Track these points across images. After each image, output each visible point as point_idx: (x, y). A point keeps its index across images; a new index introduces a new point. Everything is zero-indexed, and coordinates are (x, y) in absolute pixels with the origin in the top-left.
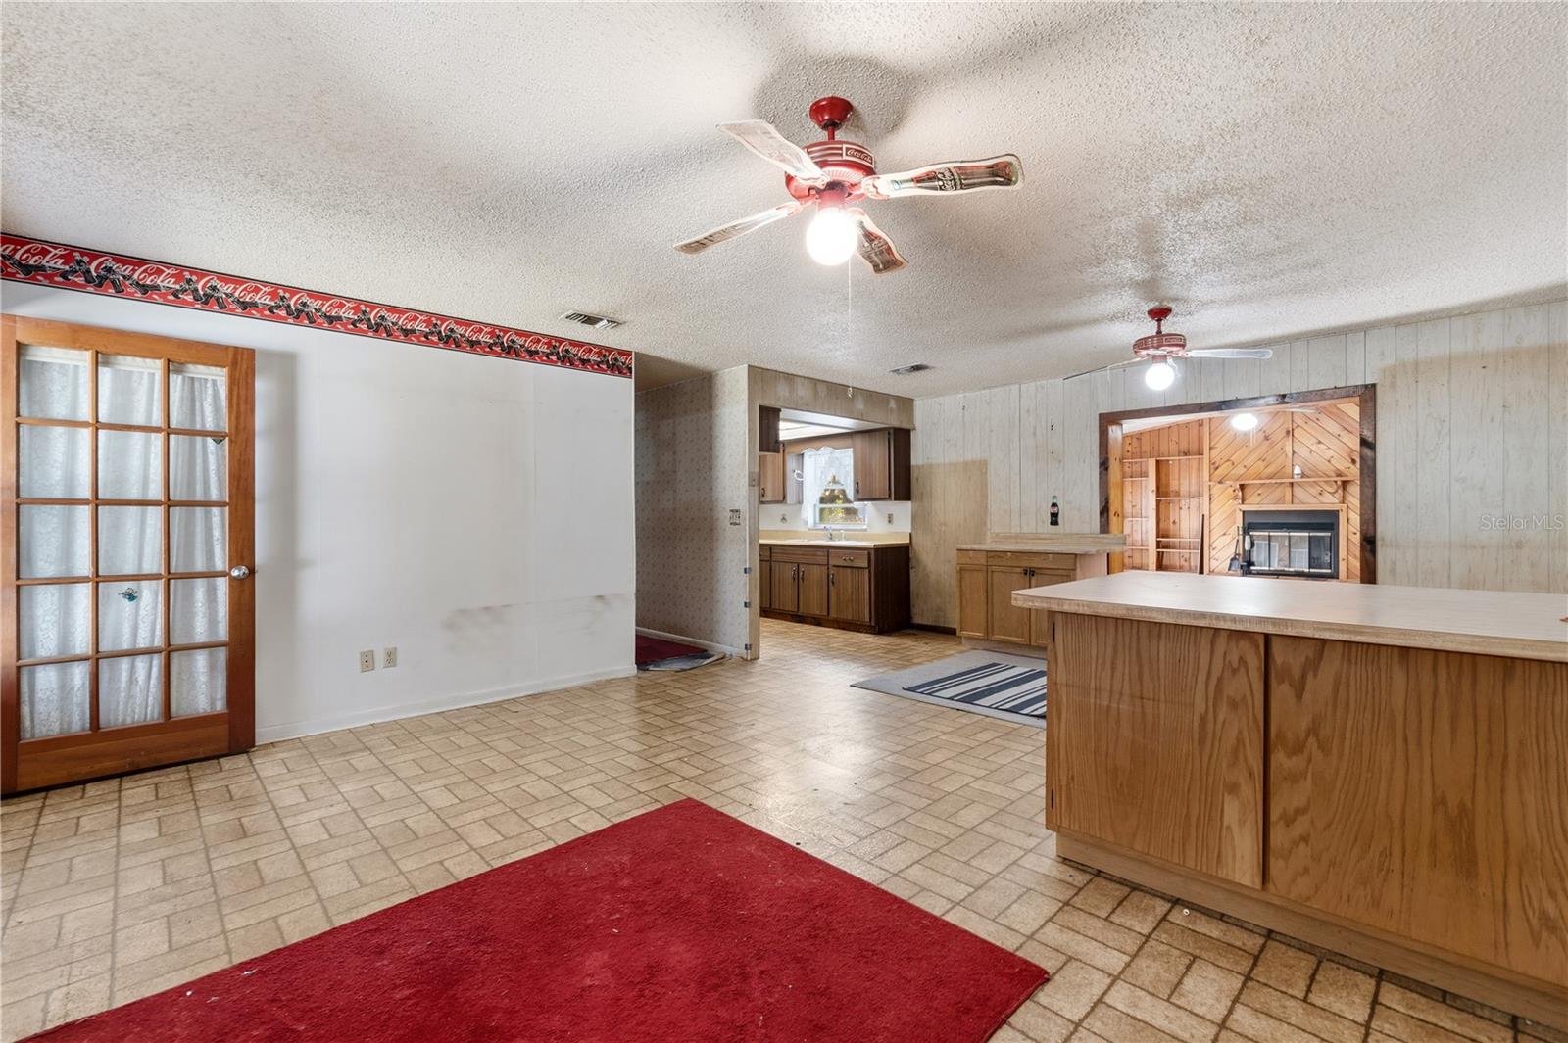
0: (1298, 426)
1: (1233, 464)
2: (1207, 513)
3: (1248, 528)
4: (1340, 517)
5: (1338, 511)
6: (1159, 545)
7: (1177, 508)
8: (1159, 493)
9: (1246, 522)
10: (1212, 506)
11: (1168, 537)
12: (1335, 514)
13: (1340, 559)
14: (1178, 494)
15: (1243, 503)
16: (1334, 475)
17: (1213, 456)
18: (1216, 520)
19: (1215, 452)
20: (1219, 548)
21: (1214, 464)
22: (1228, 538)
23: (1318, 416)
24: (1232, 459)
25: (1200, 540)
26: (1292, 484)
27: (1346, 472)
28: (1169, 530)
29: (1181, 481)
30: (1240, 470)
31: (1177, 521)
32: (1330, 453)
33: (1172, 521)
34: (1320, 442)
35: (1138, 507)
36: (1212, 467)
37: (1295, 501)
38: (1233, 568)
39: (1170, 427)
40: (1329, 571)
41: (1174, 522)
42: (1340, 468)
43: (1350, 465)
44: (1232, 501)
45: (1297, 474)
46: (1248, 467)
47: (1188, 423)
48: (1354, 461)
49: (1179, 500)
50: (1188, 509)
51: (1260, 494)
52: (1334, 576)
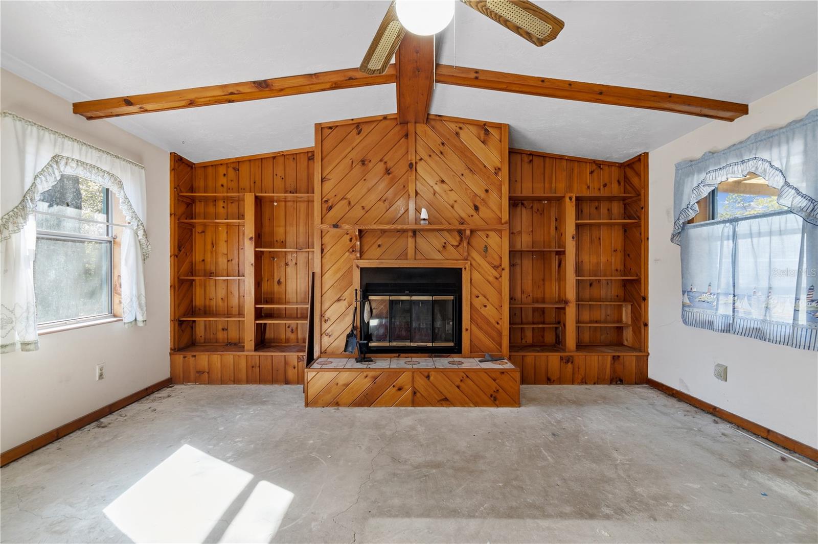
0: (421, 159)
1: (349, 203)
2: (317, 270)
3: (367, 290)
4: (464, 275)
5: (461, 269)
6: (259, 314)
7: (283, 264)
8: (259, 239)
9: (365, 281)
10: (324, 260)
11: (272, 302)
12: (458, 273)
13: (464, 330)
14: (283, 244)
15: (361, 258)
16: (457, 223)
17: (325, 191)
18: (329, 279)
19: (328, 185)
20: (332, 320)
21: (326, 201)
22: (343, 305)
23: (441, 148)
24: (348, 196)
25: (309, 306)
26: (414, 232)
27: (468, 219)
28: (272, 293)
29: (288, 228)
30: (357, 212)
31: (282, 280)
32: (453, 196)
33: (276, 280)
34: (443, 182)
35: (235, 262)
36: (325, 206)
37: (419, 256)
38: (350, 349)
39: (274, 158)
40: (452, 344)
41: (279, 282)
42: (463, 215)
43: (473, 212)
44: (347, 254)
45: (424, 219)
46: (367, 208)
47: (296, 154)
48: (476, 208)
49: (285, 252)
50: (296, 264)
51: (379, 246)
52: (457, 349)
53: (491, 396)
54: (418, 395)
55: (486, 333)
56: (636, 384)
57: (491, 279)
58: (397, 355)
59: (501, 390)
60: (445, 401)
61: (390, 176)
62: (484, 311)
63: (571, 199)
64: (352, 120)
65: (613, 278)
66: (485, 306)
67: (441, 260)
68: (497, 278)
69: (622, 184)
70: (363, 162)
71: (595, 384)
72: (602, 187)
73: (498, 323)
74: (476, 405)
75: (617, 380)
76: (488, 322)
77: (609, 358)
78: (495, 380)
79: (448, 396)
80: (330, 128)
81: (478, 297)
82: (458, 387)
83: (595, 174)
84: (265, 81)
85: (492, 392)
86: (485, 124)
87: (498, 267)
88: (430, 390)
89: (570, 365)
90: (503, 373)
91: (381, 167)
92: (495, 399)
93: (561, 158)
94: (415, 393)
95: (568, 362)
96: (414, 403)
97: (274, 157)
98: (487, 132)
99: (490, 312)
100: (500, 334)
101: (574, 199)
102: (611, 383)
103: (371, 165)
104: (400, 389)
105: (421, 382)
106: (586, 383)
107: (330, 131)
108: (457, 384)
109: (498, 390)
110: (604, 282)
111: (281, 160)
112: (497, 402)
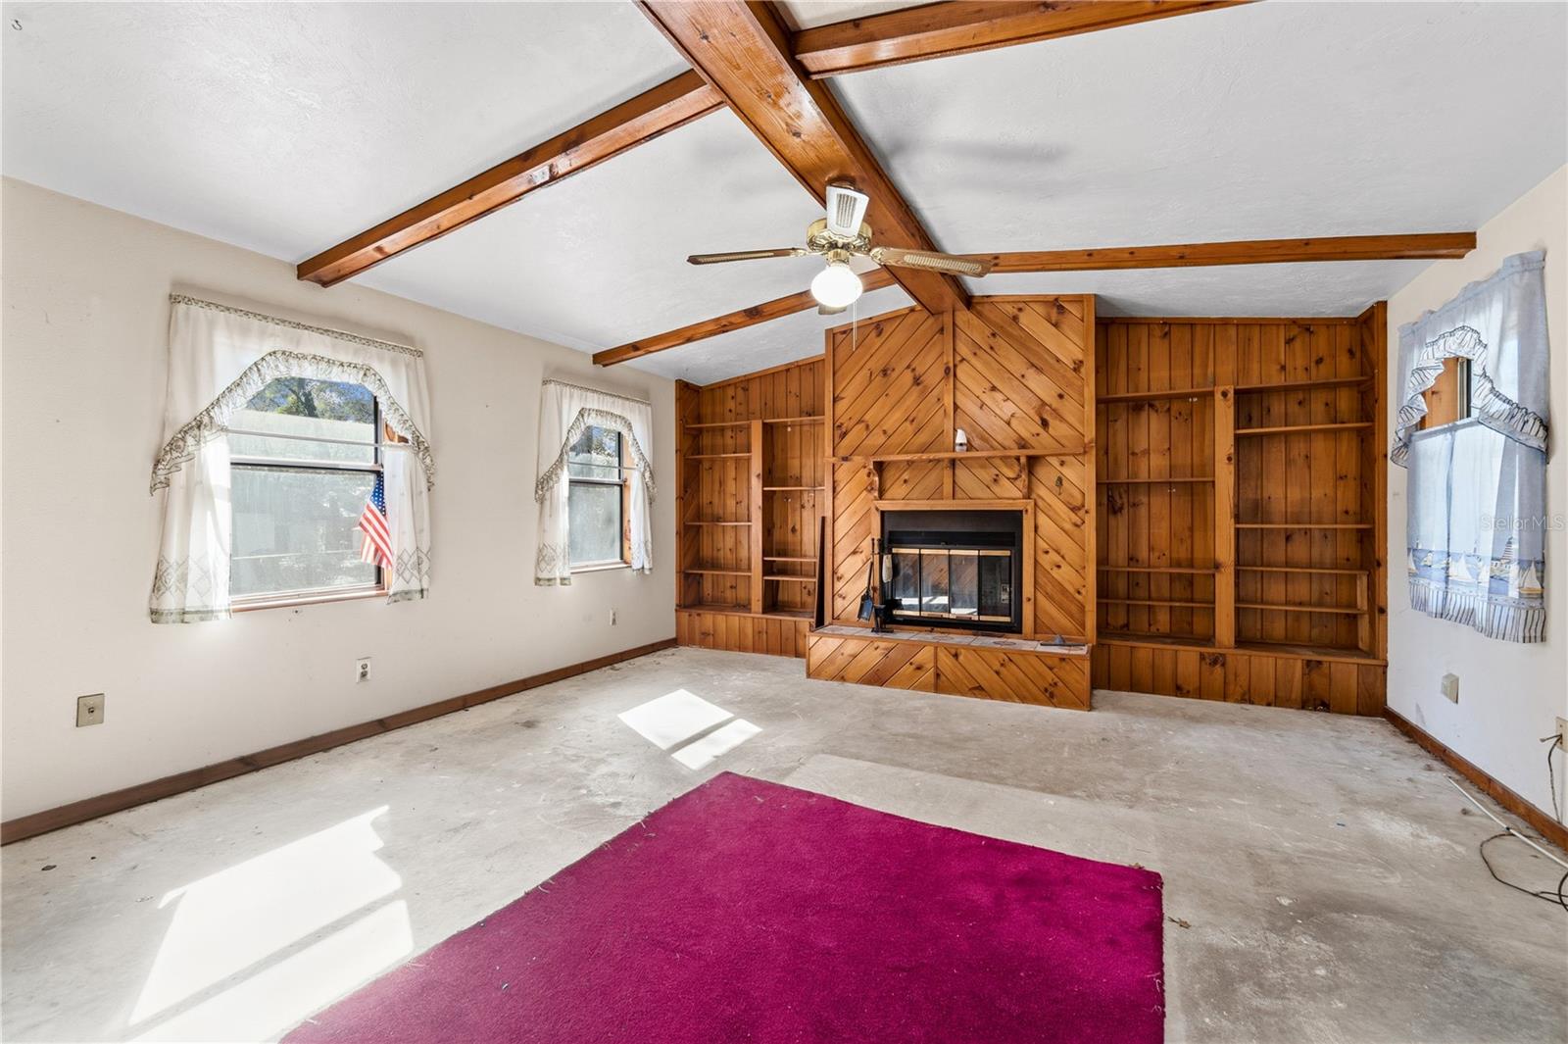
0: (962, 360)
1: (867, 427)
2: (829, 514)
3: (888, 541)
4: (1025, 522)
5: (1021, 511)
6: (768, 568)
7: (798, 506)
8: (768, 477)
9: (888, 529)
10: (837, 502)
11: (785, 556)
12: (1016, 517)
13: (1024, 599)
14: (798, 481)
15: (881, 497)
16: (1014, 446)
17: (839, 412)
18: (843, 525)
19: (842, 406)
20: (847, 576)
21: (839, 426)
22: (858, 560)
23: (992, 341)
24: (867, 417)
25: (817, 560)
26: (953, 462)
27: (1032, 441)
28: (786, 543)
29: (803, 459)
30: (877, 439)
31: (798, 527)
32: (1008, 409)
33: (790, 527)
34: (994, 388)
35: (744, 504)
36: (838, 433)
37: (959, 493)
38: (865, 615)
40: (1007, 619)
41: (794, 530)
42: (1025, 434)
43: (1040, 430)
44: (865, 493)
45: (961, 445)
46: (890, 432)
47: (813, 363)
48: (1045, 424)
49: (801, 491)
50: (814, 506)
51: (905, 481)
52: (1015, 628)
53: (1046, 690)
54: (943, 678)
55: (1060, 606)
56: (1359, 714)
57: (1068, 526)
58: (929, 629)
59: (1060, 684)
60: (978, 690)
61: (920, 387)
62: (1055, 573)
63: (1225, 394)
64: (870, 318)
65: (1338, 526)
66: (1059, 567)
67: (989, 499)
68: (1076, 525)
69: (1358, 355)
70: (885, 372)
71: (1269, 705)
72: (1313, 364)
73: (1079, 593)
74: (1023, 700)
75: (1315, 701)
76: (1064, 591)
77: (1299, 664)
78: (1051, 669)
79: (984, 684)
80: (844, 332)
81: (1047, 552)
82: (997, 673)
83: (1298, 344)
84: (756, 308)
85: (1047, 686)
86: (1057, 299)
87: (1079, 509)
88: (959, 674)
89: (1218, 669)
90: (1064, 659)
91: (908, 377)
92: (1052, 695)
93: (1225, 322)
94: (938, 675)
95: (1215, 662)
96: (937, 688)
97: (787, 370)
98: (1061, 309)
99: (1065, 575)
100: (1082, 608)
101: (1231, 395)
102: (1303, 708)
103: (894, 375)
104: (919, 668)
105: (946, 661)
106: (1251, 702)
107: (844, 336)
108: (995, 668)
109: (1056, 684)
110: (1317, 535)
111: (797, 371)
112: (1055, 700)
